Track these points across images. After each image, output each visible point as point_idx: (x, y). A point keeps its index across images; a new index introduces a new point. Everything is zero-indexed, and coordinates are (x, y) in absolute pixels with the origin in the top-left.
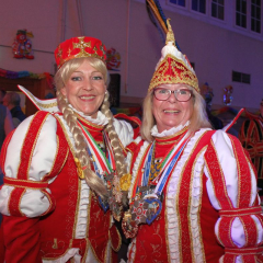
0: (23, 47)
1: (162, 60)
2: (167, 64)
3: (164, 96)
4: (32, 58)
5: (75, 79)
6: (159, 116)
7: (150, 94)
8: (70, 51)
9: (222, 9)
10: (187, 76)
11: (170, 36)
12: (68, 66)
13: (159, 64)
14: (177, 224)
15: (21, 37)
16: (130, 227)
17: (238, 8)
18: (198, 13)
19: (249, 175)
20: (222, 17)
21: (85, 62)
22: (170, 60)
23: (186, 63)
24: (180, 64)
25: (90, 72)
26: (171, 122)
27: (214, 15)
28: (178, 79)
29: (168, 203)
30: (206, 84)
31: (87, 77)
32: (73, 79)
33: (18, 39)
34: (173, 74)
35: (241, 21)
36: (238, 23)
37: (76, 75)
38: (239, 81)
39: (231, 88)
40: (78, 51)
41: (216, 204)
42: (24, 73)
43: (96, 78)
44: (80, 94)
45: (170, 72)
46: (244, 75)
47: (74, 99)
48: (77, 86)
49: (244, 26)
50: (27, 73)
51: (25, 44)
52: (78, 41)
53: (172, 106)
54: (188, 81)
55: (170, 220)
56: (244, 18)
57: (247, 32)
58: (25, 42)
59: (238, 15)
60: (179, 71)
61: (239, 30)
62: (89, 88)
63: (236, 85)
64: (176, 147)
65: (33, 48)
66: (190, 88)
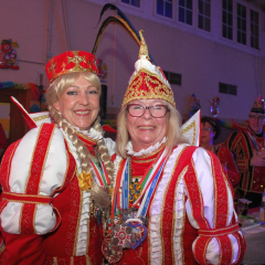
0: (7, 57)
1: (135, 73)
2: (141, 79)
3: (138, 112)
4: (17, 68)
5: (70, 93)
6: (134, 132)
7: (123, 109)
8: (64, 65)
9: (208, 21)
10: (162, 90)
11: (143, 49)
12: (63, 81)
13: (132, 78)
14: (160, 248)
15: (6, 47)
16: (114, 252)
17: (224, 21)
18: (185, 24)
19: (226, 195)
20: (208, 29)
21: (81, 77)
22: (144, 74)
23: (161, 77)
24: (154, 78)
25: (86, 86)
26: (147, 139)
27: (200, 26)
28: (152, 94)
29: (152, 227)
30: (193, 95)
31: (83, 91)
32: (69, 93)
33: (3, 49)
34: (147, 90)
35: (227, 33)
36: (224, 35)
37: (71, 89)
38: (226, 92)
39: (218, 99)
40: (72, 65)
41: (195, 224)
42: (8, 83)
43: (91, 93)
44: (76, 108)
45: (144, 87)
46: (231, 86)
47: (69, 114)
48: (72, 101)
49: (230, 37)
50: (11, 83)
51: (10, 54)
52: (72, 56)
53: (147, 123)
54: (163, 96)
55: (154, 244)
56: (230, 30)
57: (234, 43)
58: (9, 52)
59: (224, 27)
60: (154, 86)
61: (226, 42)
62: (85, 103)
63: (224, 97)
64: (155, 167)
65: (18, 58)
66: (165, 103)
